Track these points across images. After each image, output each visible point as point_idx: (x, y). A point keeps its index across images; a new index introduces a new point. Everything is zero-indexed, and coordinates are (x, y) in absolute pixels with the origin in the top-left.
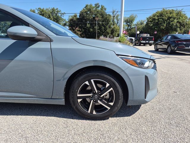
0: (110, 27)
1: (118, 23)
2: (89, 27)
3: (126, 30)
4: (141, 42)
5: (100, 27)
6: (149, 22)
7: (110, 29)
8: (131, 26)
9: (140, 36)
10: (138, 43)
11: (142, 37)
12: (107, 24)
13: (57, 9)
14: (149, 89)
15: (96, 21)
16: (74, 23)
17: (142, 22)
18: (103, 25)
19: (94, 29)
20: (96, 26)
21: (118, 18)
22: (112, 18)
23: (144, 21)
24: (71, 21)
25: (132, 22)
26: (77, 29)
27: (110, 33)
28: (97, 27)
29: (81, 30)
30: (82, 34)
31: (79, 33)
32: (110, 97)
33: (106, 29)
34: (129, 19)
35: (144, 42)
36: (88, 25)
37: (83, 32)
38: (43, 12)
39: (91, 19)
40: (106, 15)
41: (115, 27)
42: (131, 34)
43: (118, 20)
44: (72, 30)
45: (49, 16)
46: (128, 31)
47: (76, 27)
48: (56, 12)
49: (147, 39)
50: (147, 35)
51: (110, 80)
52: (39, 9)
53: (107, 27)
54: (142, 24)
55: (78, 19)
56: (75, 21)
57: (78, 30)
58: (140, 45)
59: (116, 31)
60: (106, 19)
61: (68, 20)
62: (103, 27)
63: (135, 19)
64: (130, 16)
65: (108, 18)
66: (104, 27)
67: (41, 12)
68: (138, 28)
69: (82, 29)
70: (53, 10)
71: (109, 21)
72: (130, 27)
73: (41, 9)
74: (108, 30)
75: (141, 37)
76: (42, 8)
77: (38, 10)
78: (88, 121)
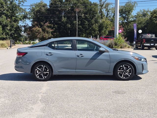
0: (96, 22)
1: (108, 14)
2: (66, 22)
3: (121, 25)
4: (144, 44)
5: (81, 22)
6: (154, 17)
7: (97, 24)
8: (128, 18)
9: (143, 37)
10: (140, 46)
11: (145, 38)
12: (93, 17)
14: (144, 69)
15: (75, 12)
16: (43, 17)
17: (145, 13)
18: (86, 18)
19: (73, 24)
20: (76, 20)
21: (108, 8)
22: (99, 7)
23: (147, 12)
24: (37, 13)
25: (129, 13)
26: (47, 24)
27: (98, 29)
28: (77, 22)
29: (52, 25)
30: (54, 32)
31: (50, 30)
32: (129, 72)
33: (90, 25)
34: (124, 8)
35: (149, 45)
36: (64, 19)
37: (56, 30)
39: (69, 10)
40: (91, 4)
41: (104, 22)
42: (128, 30)
43: (108, 11)
44: (40, 26)
46: (123, 27)
47: (46, 22)
49: (152, 41)
50: (152, 35)
51: (130, 65)
53: (93, 21)
54: (144, 15)
55: (48, 10)
56: (43, 13)
57: (48, 27)
58: (143, 49)
59: (106, 26)
60: (91, 10)
61: (29, 10)
62: (87, 22)
63: (134, 8)
64: (126, 4)
65: (93, 9)
66: (89, 21)
68: (139, 22)
69: (54, 25)
71: (96, 14)
72: (127, 20)
74: (94, 26)
75: (143, 39)
78: (121, 81)
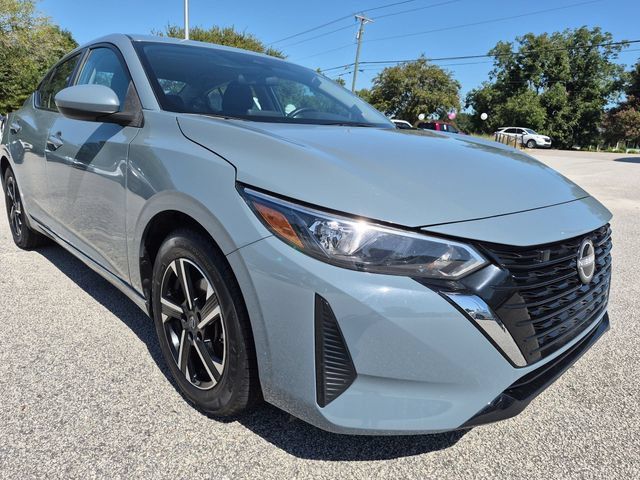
13: (596, 30)
38: (538, 46)
45: (558, 59)
48: (590, 44)
52: (525, 37)
67: (531, 48)
70: (580, 36)
73: (532, 37)
76: (537, 35)
77: (521, 43)
